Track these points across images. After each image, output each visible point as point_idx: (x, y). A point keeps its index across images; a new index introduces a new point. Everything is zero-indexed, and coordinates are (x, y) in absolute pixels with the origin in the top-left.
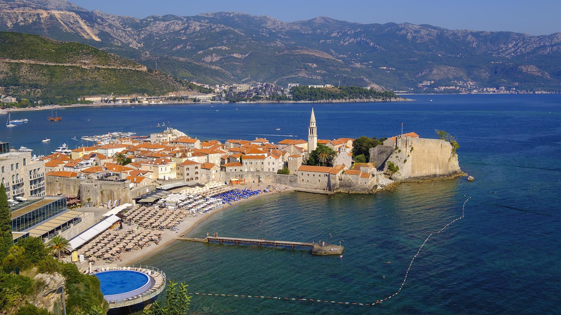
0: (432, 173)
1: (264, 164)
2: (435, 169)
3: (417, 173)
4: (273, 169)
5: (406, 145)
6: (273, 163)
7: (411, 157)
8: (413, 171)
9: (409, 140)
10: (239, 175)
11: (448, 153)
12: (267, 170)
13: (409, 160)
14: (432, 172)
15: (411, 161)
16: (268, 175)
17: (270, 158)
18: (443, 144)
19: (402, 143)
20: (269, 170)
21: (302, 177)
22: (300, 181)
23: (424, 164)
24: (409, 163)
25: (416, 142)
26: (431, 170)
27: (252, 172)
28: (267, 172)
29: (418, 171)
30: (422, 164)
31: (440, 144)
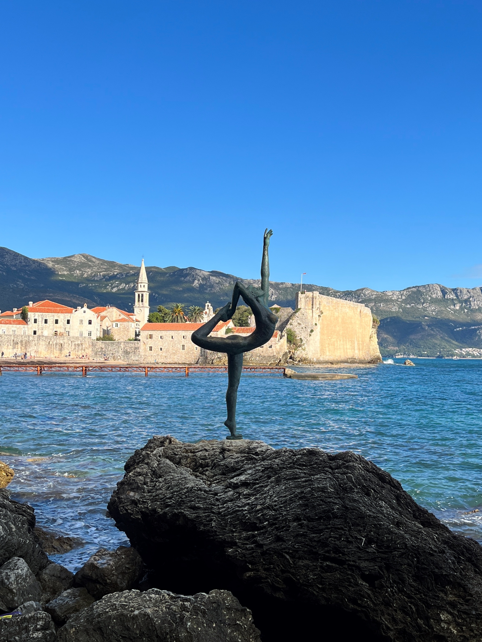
0: (350, 357)
1: (71, 322)
2: (353, 350)
3: (328, 354)
4: (90, 334)
5: (313, 305)
6: (90, 323)
7: (319, 326)
8: (323, 351)
9: (316, 298)
10: (22, 341)
11: (369, 326)
12: (78, 335)
13: (317, 330)
14: (349, 354)
15: (319, 334)
16: (79, 342)
17: (85, 312)
18: (362, 311)
19: (306, 302)
20: (81, 334)
21: (150, 342)
22: (145, 350)
23: (337, 341)
24: (317, 336)
25: (325, 303)
26: (348, 351)
27: (46, 337)
28: (77, 338)
29: (329, 351)
30: (335, 340)
31: (359, 310)
